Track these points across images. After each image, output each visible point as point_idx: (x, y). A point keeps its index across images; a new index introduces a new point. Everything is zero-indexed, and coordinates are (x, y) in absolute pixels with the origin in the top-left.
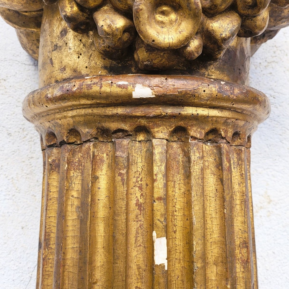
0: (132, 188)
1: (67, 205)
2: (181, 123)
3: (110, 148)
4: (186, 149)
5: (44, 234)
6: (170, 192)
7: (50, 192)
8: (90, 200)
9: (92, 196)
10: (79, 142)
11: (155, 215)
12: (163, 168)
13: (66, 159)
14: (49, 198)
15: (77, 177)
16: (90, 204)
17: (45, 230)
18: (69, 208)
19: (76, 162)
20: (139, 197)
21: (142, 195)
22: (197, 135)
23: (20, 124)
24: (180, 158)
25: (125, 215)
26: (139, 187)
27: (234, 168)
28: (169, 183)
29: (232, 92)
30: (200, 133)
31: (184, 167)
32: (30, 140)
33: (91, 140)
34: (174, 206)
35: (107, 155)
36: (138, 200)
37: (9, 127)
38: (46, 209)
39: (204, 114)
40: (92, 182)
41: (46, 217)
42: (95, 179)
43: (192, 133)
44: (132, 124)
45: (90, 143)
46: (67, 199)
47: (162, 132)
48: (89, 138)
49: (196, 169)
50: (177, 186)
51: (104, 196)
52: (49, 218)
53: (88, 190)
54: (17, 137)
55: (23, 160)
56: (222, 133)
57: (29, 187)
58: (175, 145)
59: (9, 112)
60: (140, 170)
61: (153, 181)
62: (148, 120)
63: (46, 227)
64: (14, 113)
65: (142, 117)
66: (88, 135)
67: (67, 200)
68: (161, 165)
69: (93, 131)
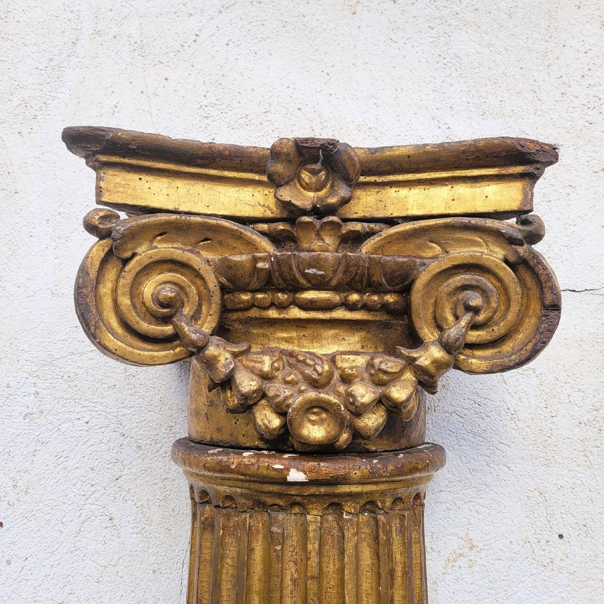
0: (287, 563)
1: (221, 573)
2: (336, 500)
3: (266, 517)
4: (340, 523)
5: (196, 600)
6: (324, 568)
7: (203, 553)
8: (246, 574)
9: (248, 569)
10: (234, 506)
11: (308, 594)
12: (317, 546)
13: (221, 525)
14: (202, 560)
15: (232, 543)
16: (245, 578)
17: (197, 596)
18: (224, 576)
19: (231, 527)
20: (294, 572)
21: (296, 570)
22: (351, 510)
23: (152, 435)
24: (335, 532)
25: (279, 592)
26: (294, 562)
27: (396, 535)
28: (323, 559)
29: (385, 470)
30: (355, 508)
31: (339, 542)
32: (164, 455)
33: (248, 511)
34: (329, 583)
35: (263, 525)
36: (293, 576)
37: (139, 437)
38: (198, 573)
39: (358, 491)
40: (248, 555)
41: (198, 581)
42: (251, 550)
43: (346, 508)
44: (287, 500)
45: (247, 513)
46: (222, 566)
47: (316, 509)
48: (246, 509)
49: (349, 547)
50: (331, 562)
51: (260, 568)
52: (201, 582)
53: (244, 563)
54: (149, 452)
55: (155, 481)
56: (379, 504)
57: (163, 518)
58: (330, 518)
59: (139, 419)
60: (295, 544)
61: (308, 559)
62: (302, 498)
63: (197, 593)
64: (145, 420)
65: (296, 495)
66: (244, 506)
67: (221, 569)
68: (315, 543)
69: (250, 503)
